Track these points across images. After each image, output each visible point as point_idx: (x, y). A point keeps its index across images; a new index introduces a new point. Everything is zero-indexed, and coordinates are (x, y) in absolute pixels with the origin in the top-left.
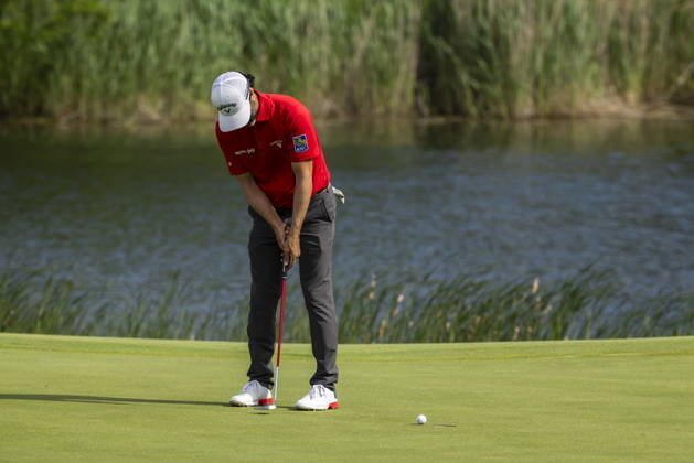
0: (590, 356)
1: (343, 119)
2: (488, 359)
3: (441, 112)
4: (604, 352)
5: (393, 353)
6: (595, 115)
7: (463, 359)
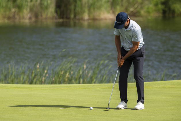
0: (104, 88)
1: (33, 19)
2: (75, 89)
3: (63, 18)
4: (108, 87)
5: (48, 87)
6: (106, 19)
7: (68, 89)
